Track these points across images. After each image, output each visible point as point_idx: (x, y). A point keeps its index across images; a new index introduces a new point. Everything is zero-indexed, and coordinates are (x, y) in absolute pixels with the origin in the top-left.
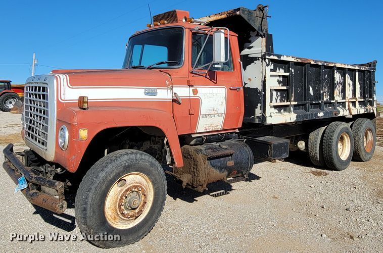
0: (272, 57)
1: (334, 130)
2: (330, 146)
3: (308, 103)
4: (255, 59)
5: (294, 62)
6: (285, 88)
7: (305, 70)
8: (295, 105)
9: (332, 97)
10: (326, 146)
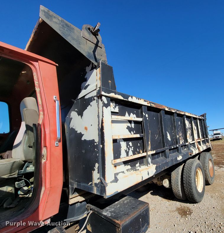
0: (112, 95)
1: (190, 168)
2: (190, 184)
3: (167, 149)
4: (91, 99)
5: (148, 107)
6: (138, 136)
7: (161, 117)
8: (152, 155)
9: (186, 140)
10: (186, 183)
